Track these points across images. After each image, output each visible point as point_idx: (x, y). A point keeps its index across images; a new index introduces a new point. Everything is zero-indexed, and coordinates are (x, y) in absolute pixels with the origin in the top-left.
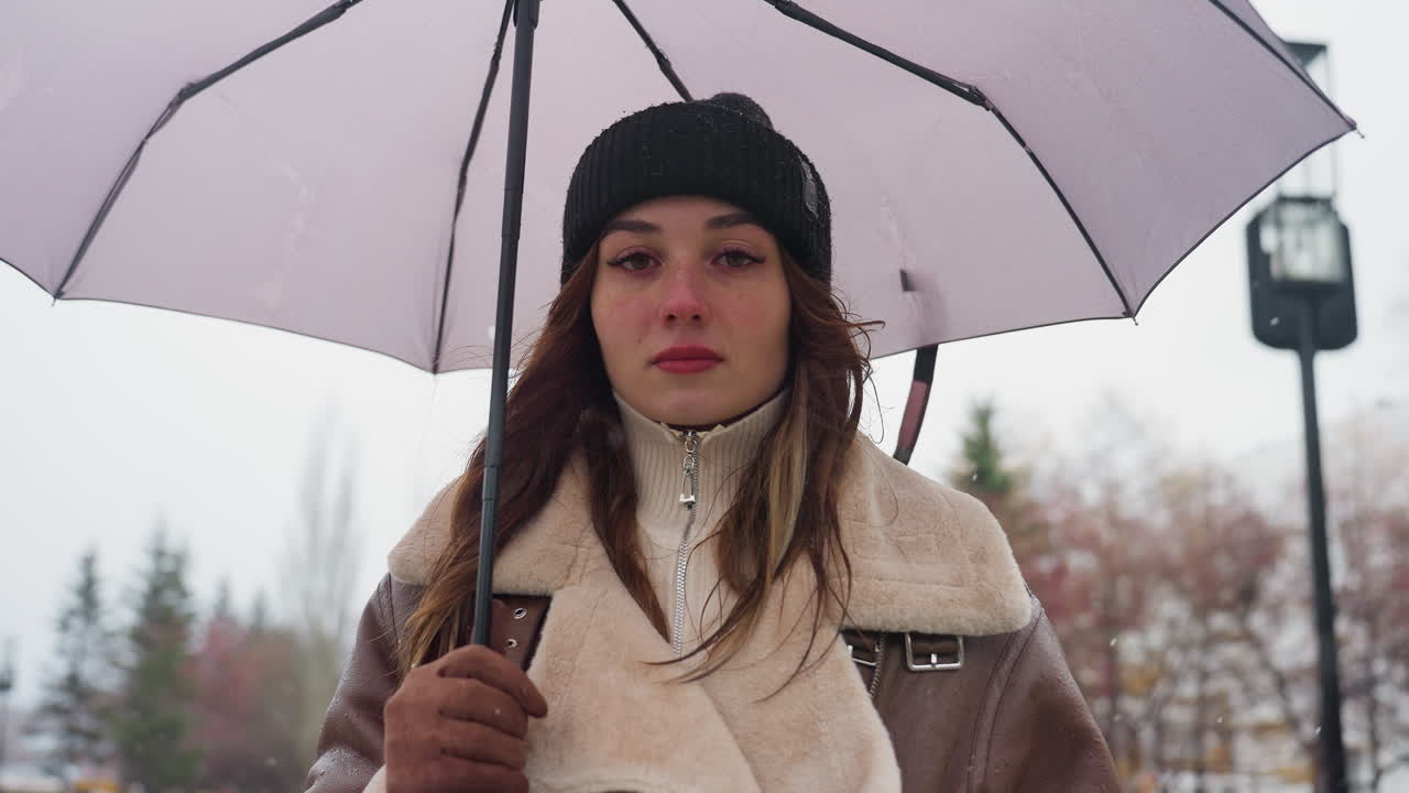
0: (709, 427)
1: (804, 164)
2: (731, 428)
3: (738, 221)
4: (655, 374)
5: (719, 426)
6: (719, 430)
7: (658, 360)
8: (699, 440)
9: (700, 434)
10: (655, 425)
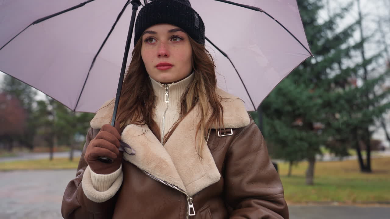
0: (171, 83)
1: (195, 14)
2: (176, 83)
3: (177, 30)
4: (156, 69)
5: (173, 83)
6: (173, 84)
7: (157, 66)
8: (168, 86)
9: (168, 85)
10: (157, 83)
